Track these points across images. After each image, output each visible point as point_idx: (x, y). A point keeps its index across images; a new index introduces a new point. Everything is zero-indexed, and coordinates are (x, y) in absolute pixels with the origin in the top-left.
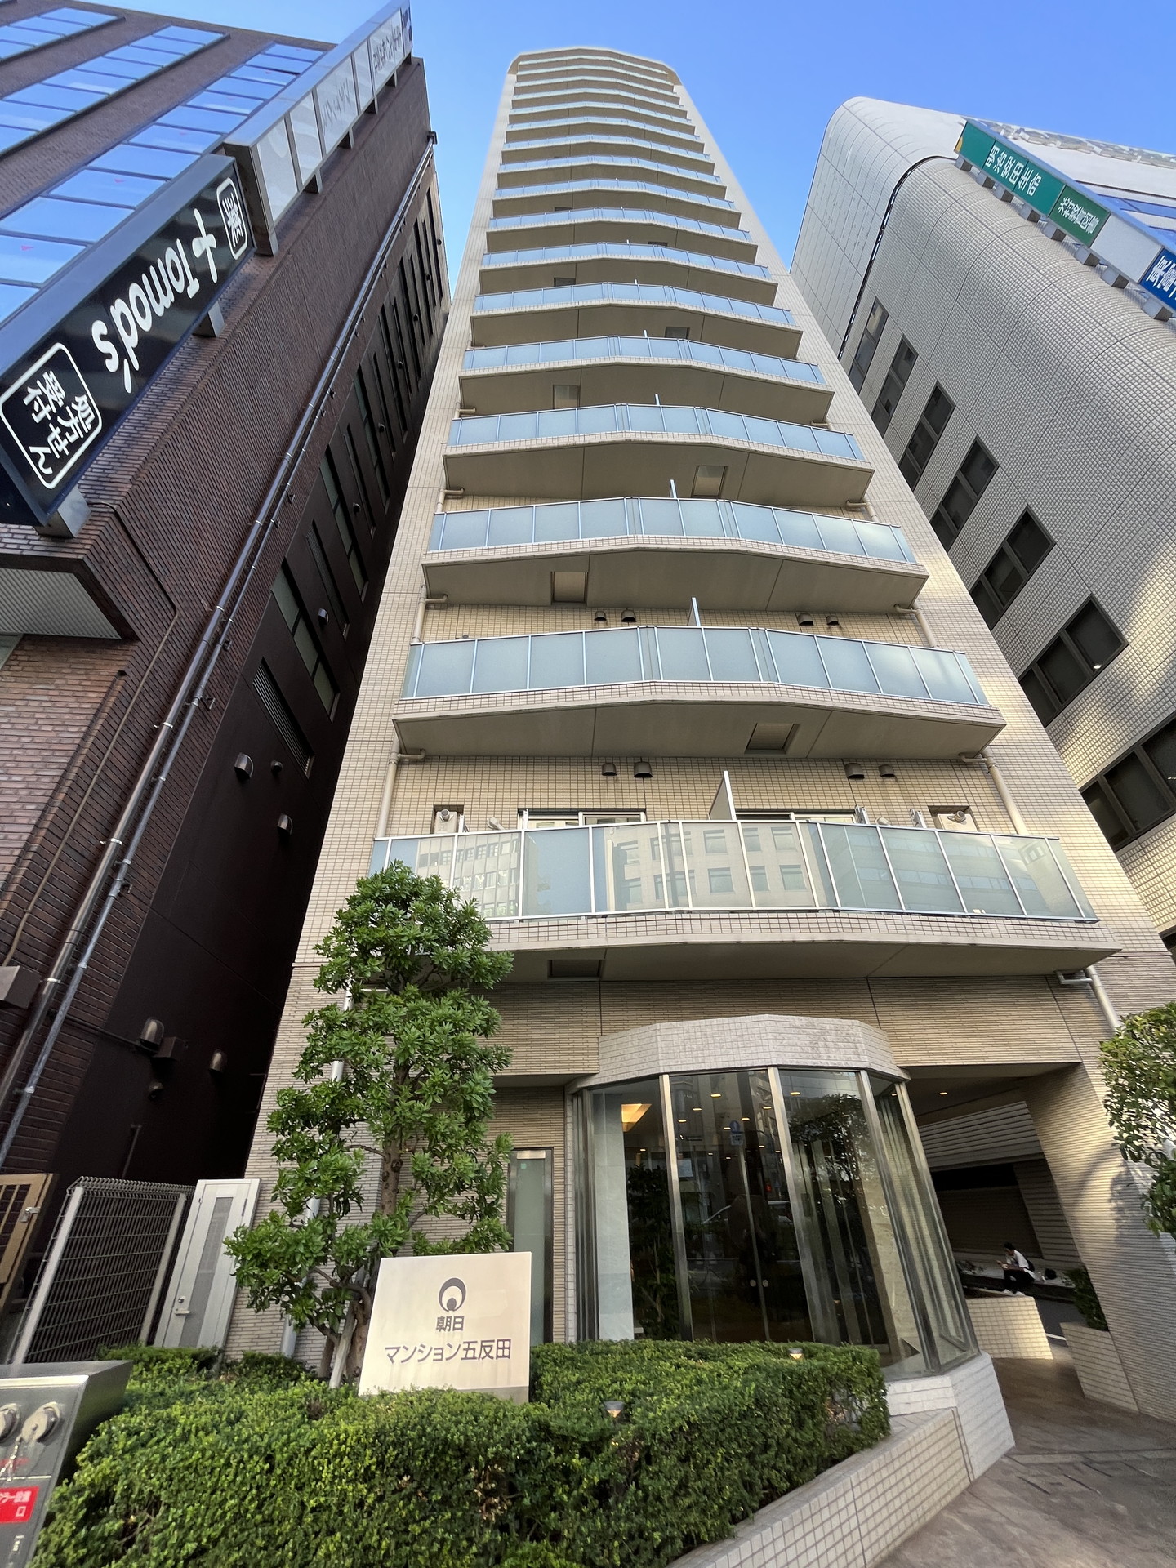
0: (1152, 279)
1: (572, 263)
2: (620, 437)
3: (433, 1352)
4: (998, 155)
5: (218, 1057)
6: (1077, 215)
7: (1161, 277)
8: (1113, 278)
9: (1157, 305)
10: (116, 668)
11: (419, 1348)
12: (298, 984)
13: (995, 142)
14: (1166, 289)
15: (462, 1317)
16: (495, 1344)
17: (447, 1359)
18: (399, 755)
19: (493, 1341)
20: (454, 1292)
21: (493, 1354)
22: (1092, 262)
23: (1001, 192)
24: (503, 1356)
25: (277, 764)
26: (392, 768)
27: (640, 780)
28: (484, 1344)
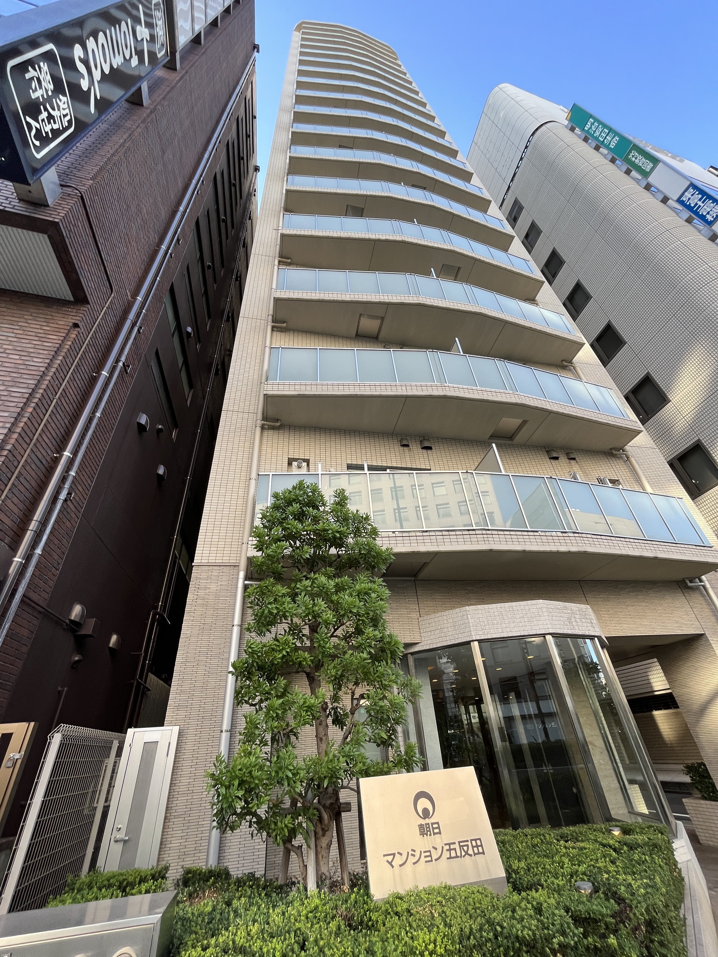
0: (684, 199)
1: (352, 137)
2: (399, 238)
3: (423, 855)
4: (592, 124)
5: (114, 638)
6: (640, 160)
7: (689, 199)
8: (661, 197)
9: (686, 214)
10: (71, 321)
11: (411, 852)
12: (197, 578)
13: (591, 116)
14: (692, 205)
15: (438, 823)
16: (469, 843)
17: (436, 860)
18: (263, 422)
19: (468, 841)
20: (423, 803)
21: (470, 852)
22: (648, 187)
23: (594, 145)
24: (479, 853)
25: (160, 427)
26: (258, 430)
27: (425, 451)
28: (461, 844)
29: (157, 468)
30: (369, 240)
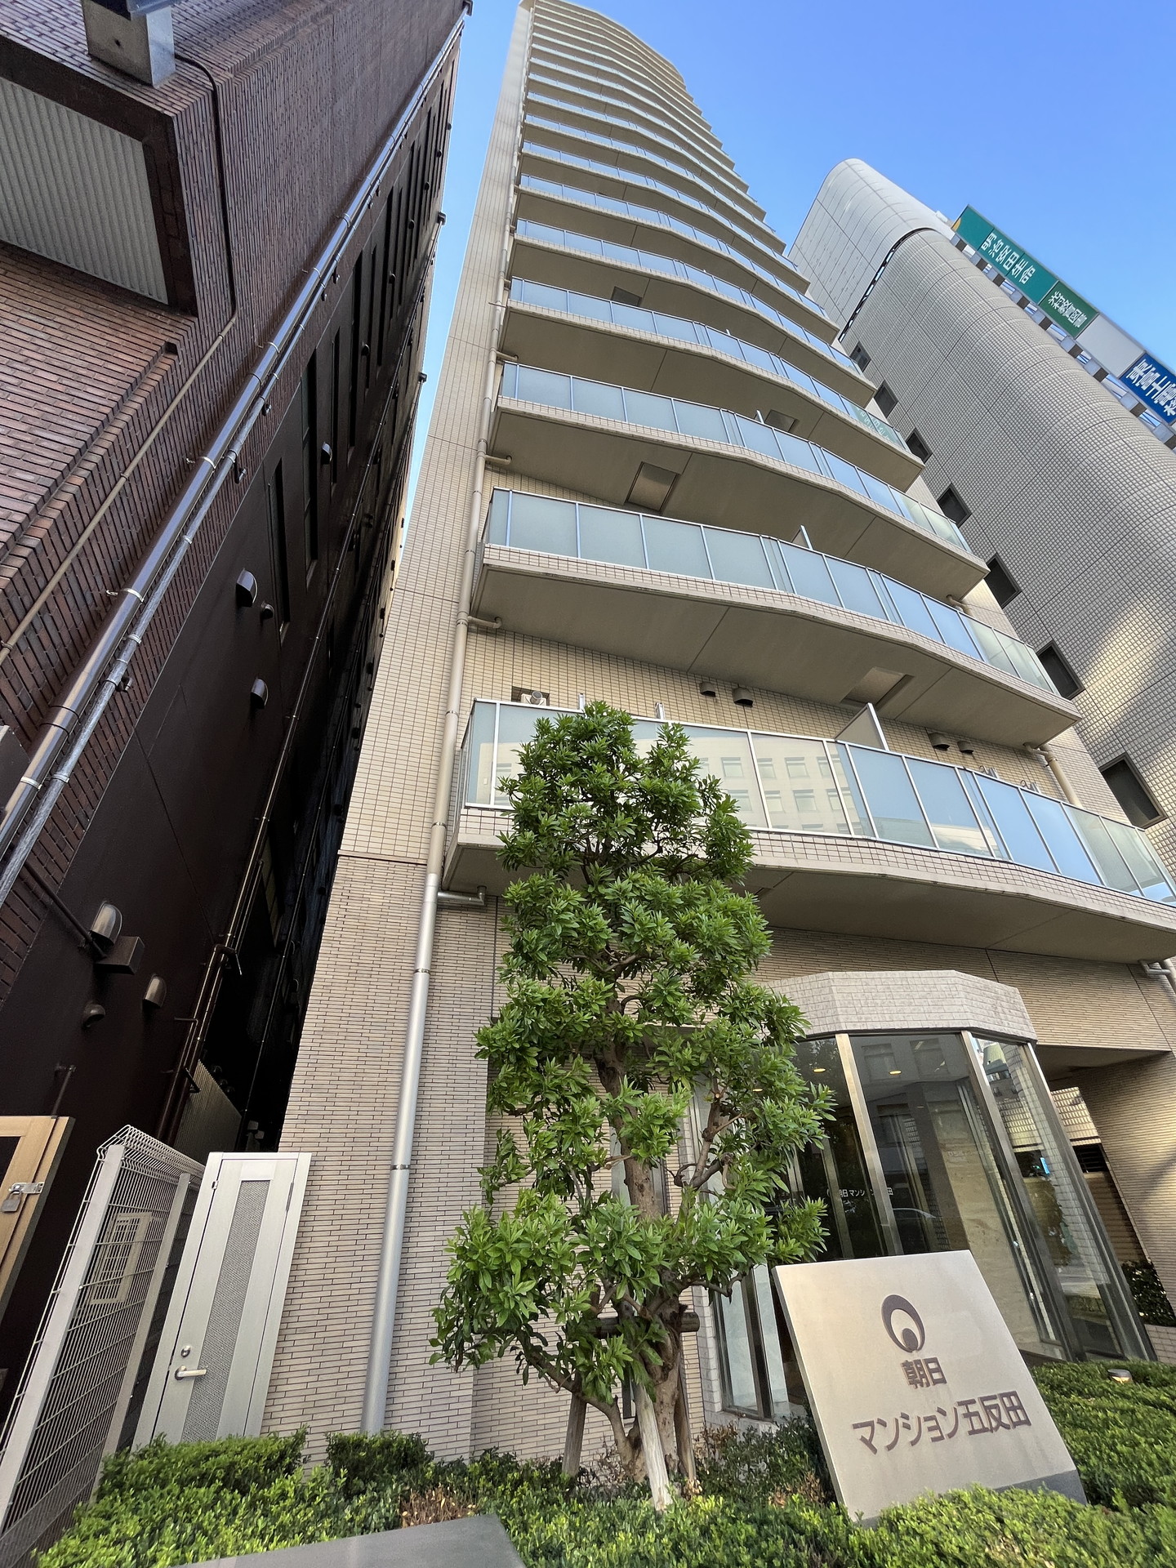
0: (1132, 377)
1: (623, 183)
2: (706, 351)
3: (925, 1425)
4: (994, 242)
5: (155, 984)
6: (1066, 308)
7: (1140, 377)
8: (1096, 369)
9: (1133, 400)
10: (164, 337)
11: (901, 1421)
12: (345, 879)
13: (993, 229)
14: (1144, 388)
15: (935, 1360)
16: (999, 1402)
17: (951, 1435)
18: (470, 617)
19: (995, 1397)
20: (901, 1320)
21: (1005, 1420)
22: (1075, 352)
23: (994, 275)
24: (1020, 1423)
25: (268, 607)
26: (462, 629)
27: (740, 707)
28: (987, 1403)
29: (252, 684)
30: (658, 346)
